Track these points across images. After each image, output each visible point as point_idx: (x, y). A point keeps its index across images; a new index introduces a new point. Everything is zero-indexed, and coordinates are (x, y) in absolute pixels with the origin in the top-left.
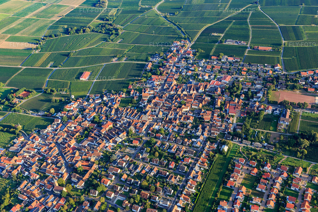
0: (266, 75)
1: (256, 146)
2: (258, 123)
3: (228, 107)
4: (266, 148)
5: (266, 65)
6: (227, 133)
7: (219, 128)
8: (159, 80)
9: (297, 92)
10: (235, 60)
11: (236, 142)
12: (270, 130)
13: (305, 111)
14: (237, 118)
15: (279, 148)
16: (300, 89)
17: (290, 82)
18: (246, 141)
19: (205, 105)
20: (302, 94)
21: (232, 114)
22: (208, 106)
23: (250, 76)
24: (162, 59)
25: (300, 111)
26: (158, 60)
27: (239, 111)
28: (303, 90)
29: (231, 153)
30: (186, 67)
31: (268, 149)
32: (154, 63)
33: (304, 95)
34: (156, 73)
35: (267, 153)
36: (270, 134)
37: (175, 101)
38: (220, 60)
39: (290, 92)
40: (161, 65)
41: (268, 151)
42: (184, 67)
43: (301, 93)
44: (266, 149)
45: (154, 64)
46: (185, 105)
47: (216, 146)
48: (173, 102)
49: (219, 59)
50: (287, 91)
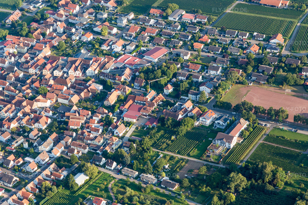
0: (244, 53)
1: (144, 180)
2: (172, 141)
3: (127, 106)
4: (162, 186)
5: (255, 34)
6: (100, 153)
7: (89, 142)
8: (18, 45)
9: (287, 91)
10: (198, 19)
11: (110, 170)
12: (189, 155)
13: (281, 127)
14: (137, 128)
15: (189, 188)
16: (296, 85)
17: (281, 70)
18: (130, 170)
19: (85, 100)
20: (294, 96)
21: (130, 120)
22: (91, 102)
23: (209, 52)
24: (48, 6)
25: (268, 127)
26: (38, 8)
27: (146, 116)
28: (302, 87)
29: (89, 189)
30: (87, 26)
31: (165, 188)
32: (26, 14)
33: (298, 97)
34: (18, 33)
35: (158, 193)
36: (186, 163)
37: (28, 86)
38: (166, 17)
39: (272, 89)
40: (38, 17)
41: (162, 191)
42: (84, 25)
43: (294, 93)
44: (162, 188)
45: (28, 15)
46: (44, 95)
47: (65, 173)
48: (24, 88)
49: (165, 14)
50: (266, 87)
